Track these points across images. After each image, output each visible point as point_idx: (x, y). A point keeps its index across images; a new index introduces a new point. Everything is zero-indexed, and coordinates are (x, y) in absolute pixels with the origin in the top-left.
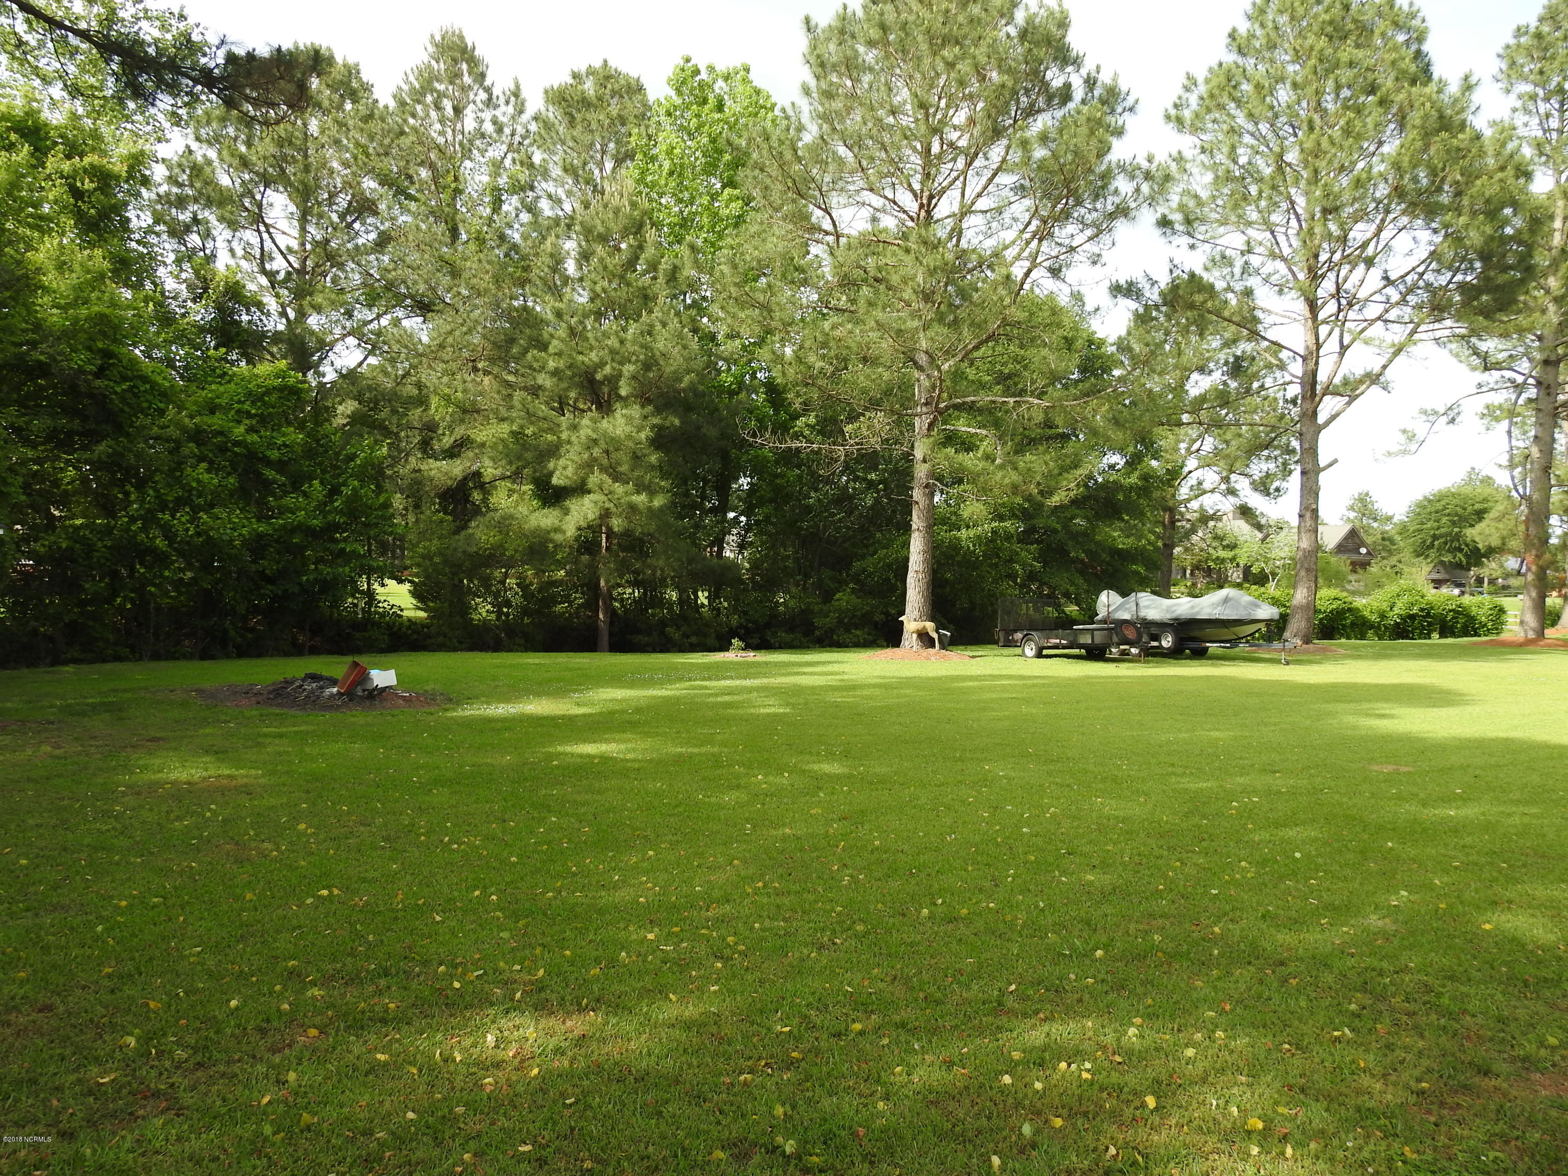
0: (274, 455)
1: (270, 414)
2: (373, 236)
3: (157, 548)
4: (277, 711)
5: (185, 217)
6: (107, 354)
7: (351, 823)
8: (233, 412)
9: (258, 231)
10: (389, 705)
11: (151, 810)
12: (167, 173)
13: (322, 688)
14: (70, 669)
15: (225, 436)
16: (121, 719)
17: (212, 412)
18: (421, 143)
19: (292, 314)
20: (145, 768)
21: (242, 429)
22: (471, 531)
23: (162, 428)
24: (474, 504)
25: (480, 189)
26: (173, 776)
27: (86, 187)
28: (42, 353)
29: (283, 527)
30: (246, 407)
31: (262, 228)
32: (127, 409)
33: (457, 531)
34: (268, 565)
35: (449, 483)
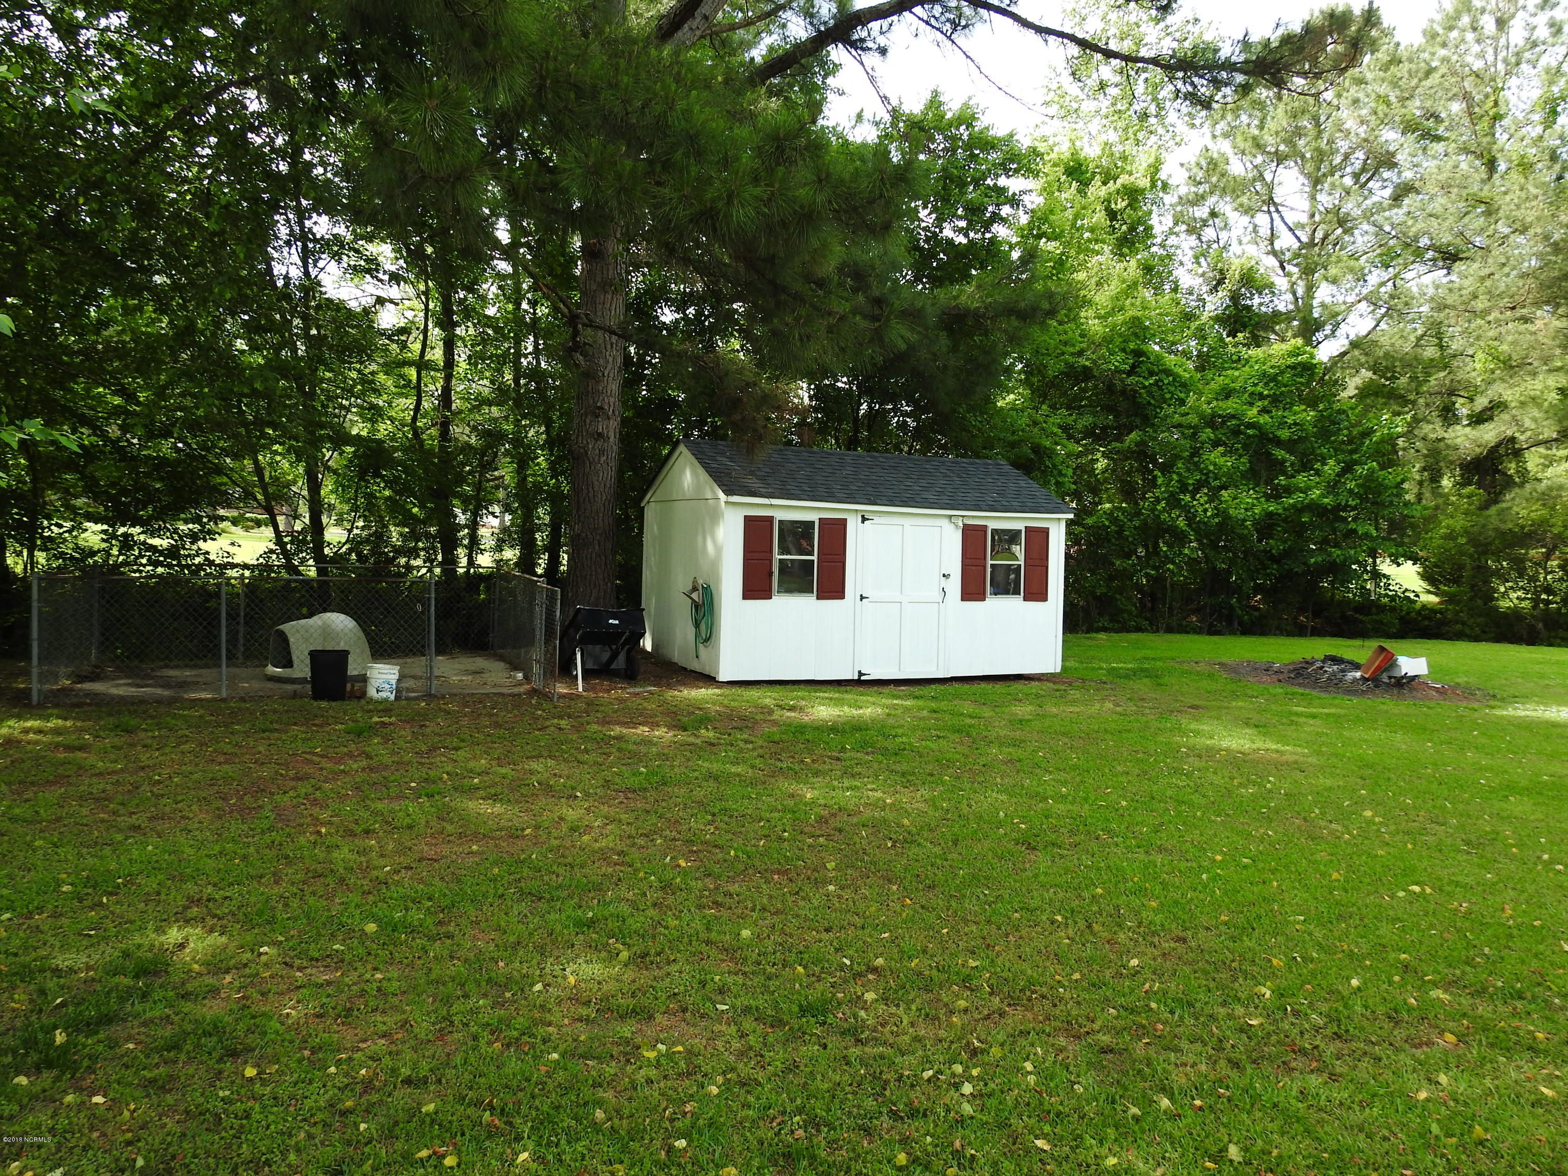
0: (1284, 434)
1: (1282, 393)
2: (1387, 193)
3: (1177, 527)
4: (1301, 691)
5: (1201, 212)
6: (1138, 353)
7: (1421, 819)
8: (1246, 395)
9: (1269, 212)
10: (1419, 695)
11: (1215, 773)
12: (1187, 175)
13: (1343, 671)
14: (1102, 636)
15: (1239, 419)
16: (1160, 685)
17: (1227, 397)
18: (1454, 73)
19: (1300, 291)
20: (1197, 733)
21: (1255, 411)
22: (1504, 505)
23: (1183, 415)
24: (1505, 474)
25: (1528, 107)
26: (1225, 744)
27: (1119, 207)
28: (1087, 359)
29: (1293, 506)
30: (1259, 389)
31: (1272, 209)
32: (1153, 402)
33: (1485, 506)
34: (1275, 545)
35: (1478, 450)
